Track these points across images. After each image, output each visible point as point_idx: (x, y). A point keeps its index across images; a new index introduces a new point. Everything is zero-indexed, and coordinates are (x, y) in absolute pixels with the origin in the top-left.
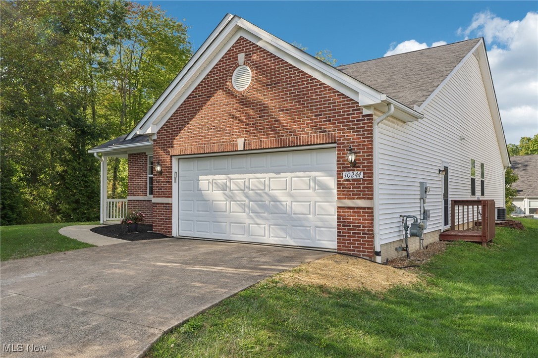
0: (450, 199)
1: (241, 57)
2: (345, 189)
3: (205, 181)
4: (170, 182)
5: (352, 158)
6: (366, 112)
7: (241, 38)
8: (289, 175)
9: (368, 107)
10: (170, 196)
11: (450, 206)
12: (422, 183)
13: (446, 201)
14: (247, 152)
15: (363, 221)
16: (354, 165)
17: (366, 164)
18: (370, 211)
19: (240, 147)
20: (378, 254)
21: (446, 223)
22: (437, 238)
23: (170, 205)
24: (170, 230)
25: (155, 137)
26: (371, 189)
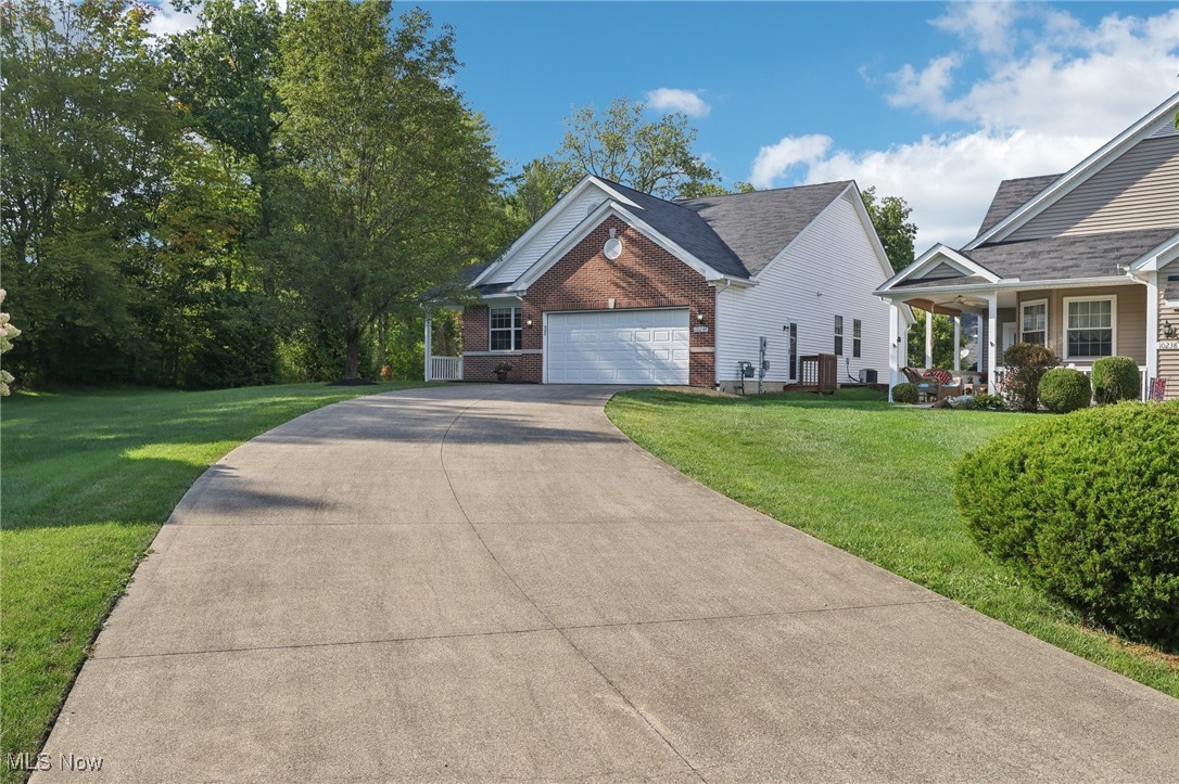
0: (798, 356)
1: (613, 231)
2: (696, 339)
3: (575, 334)
4: (541, 335)
5: (700, 317)
6: (710, 285)
7: (612, 216)
8: (652, 329)
9: (712, 281)
10: (541, 348)
11: (798, 362)
12: (761, 338)
13: (793, 357)
14: (618, 310)
15: (708, 360)
16: (702, 322)
17: (710, 322)
18: (712, 355)
19: (611, 306)
20: (718, 385)
21: (793, 376)
22: (781, 389)
23: (541, 355)
24: (540, 377)
25: (525, 294)
26: (713, 339)
